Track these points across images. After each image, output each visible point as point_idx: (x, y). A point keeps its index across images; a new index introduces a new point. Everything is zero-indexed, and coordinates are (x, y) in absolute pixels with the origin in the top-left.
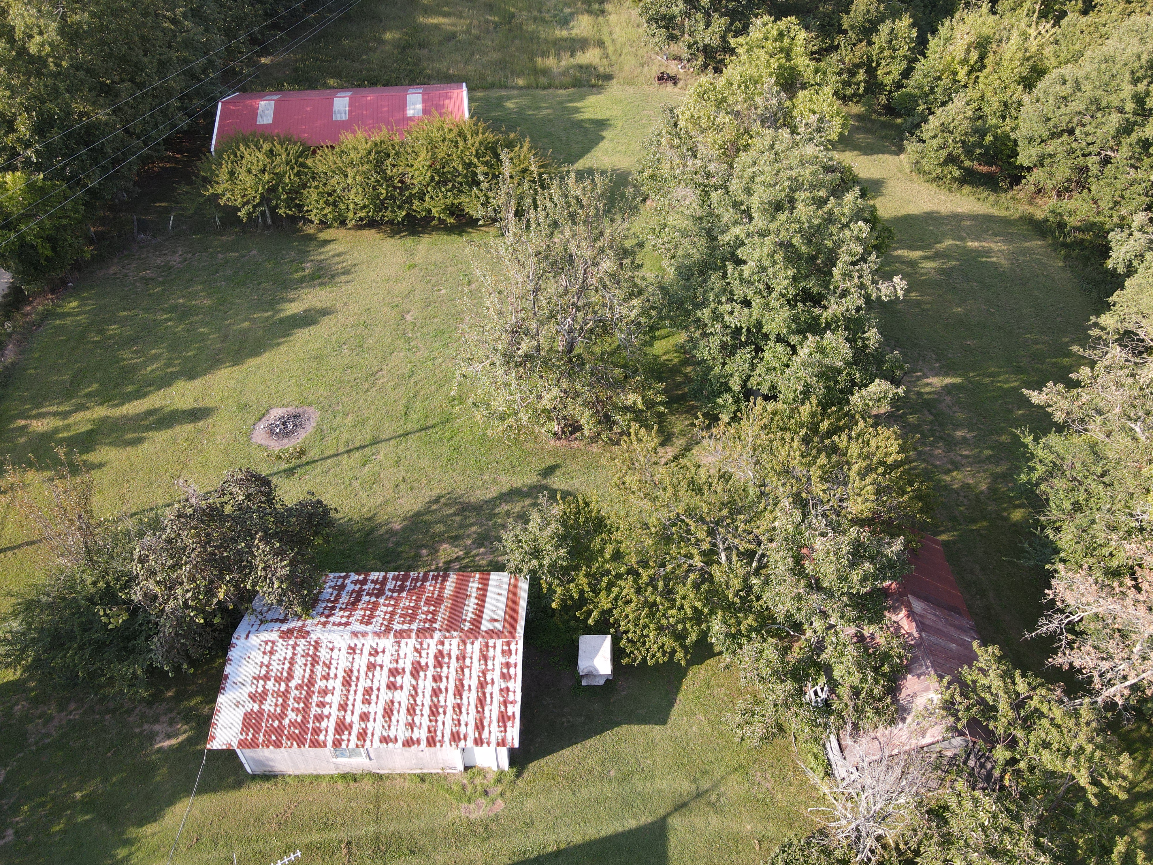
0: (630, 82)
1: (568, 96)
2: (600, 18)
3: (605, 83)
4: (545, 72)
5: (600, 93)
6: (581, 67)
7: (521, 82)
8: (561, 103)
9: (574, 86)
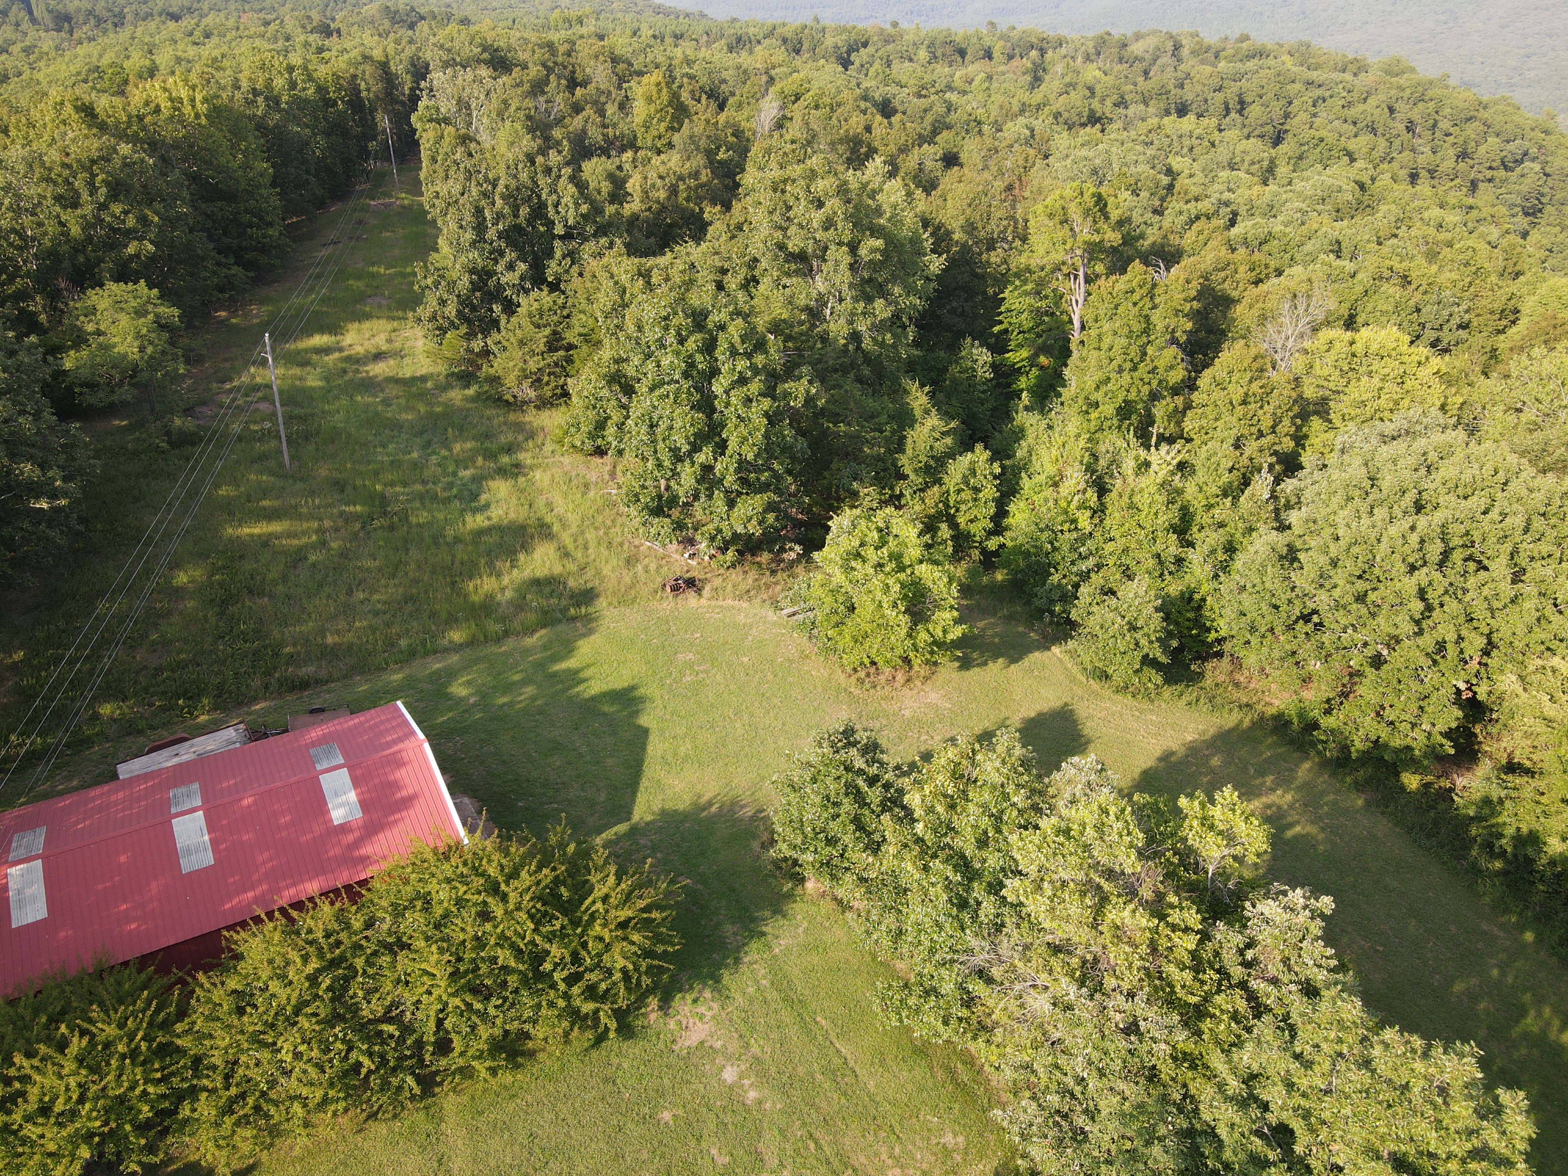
0: (626, 598)
1: (545, 648)
2: (521, 480)
3: (591, 610)
4: (488, 607)
5: (591, 632)
6: (537, 583)
7: (457, 636)
8: (541, 665)
9: (545, 626)
